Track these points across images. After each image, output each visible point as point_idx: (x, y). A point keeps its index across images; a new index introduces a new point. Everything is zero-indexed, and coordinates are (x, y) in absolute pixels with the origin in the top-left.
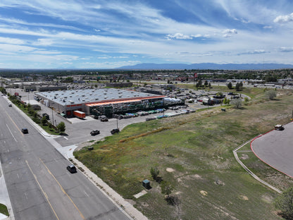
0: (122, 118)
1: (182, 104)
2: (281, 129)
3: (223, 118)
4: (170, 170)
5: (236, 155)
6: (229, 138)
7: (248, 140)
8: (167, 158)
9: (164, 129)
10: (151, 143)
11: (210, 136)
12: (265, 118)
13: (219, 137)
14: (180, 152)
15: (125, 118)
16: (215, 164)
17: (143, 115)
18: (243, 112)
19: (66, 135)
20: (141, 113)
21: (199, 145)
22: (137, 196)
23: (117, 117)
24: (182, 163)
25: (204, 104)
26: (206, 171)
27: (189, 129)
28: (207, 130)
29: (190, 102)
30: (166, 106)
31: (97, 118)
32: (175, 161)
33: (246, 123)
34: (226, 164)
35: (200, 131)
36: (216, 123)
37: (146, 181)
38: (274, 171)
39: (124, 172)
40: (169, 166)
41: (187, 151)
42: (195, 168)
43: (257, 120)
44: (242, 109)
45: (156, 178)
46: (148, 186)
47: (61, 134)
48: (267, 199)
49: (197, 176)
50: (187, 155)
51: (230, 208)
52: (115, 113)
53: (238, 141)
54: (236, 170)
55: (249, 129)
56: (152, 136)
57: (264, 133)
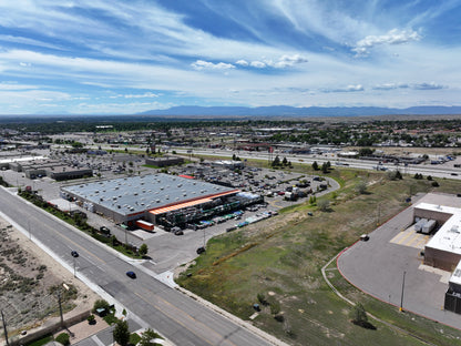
0: (198, 228)
1: (261, 201)
2: (367, 239)
3: (311, 226)
4: (271, 293)
5: (324, 274)
6: (318, 254)
7: (335, 255)
8: (266, 282)
9: (252, 246)
10: (246, 265)
11: (299, 253)
12: (353, 224)
13: (308, 254)
14: (276, 275)
15: (202, 228)
16: (307, 285)
17: (220, 222)
18: (331, 215)
19: (150, 258)
20: (217, 219)
21: (290, 265)
22: (252, 317)
23: (191, 228)
24: (280, 285)
25: (287, 199)
26: (300, 292)
27: (278, 244)
28: (296, 245)
29: (269, 196)
30: (243, 207)
31: (169, 231)
32: (273, 284)
33: (334, 233)
34: (316, 284)
35: (289, 247)
36: (304, 235)
37: (256, 305)
38: (353, 288)
39: (233, 298)
40: (270, 289)
41: (282, 273)
42: (292, 290)
43: (344, 229)
44: (330, 211)
45: (262, 301)
46: (258, 309)
47: (144, 258)
48: (346, 312)
49: (294, 297)
50: (283, 277)
51: (320, 321)
52: (189, 222)
53: (325, 257)
54: (324, 289)
55: (336, 241)
56: (243, 256)
57: (349, 246)
